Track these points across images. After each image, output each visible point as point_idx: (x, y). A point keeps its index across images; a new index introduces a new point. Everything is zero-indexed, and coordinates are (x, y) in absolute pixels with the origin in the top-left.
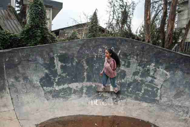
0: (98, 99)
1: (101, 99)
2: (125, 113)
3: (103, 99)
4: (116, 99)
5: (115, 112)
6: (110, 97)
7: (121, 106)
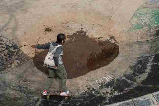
0: (108, 82)
1: (106, 83)
2: (76, 81)
3: (104, 85)
4: (91, 91)
5: (85, 78)
6: (98, 90)
7: (82, 86)
